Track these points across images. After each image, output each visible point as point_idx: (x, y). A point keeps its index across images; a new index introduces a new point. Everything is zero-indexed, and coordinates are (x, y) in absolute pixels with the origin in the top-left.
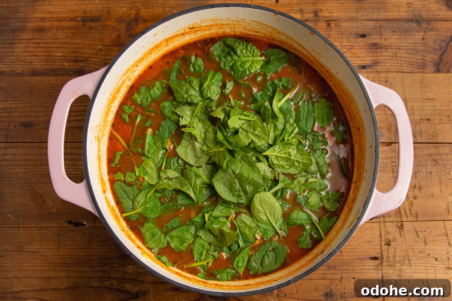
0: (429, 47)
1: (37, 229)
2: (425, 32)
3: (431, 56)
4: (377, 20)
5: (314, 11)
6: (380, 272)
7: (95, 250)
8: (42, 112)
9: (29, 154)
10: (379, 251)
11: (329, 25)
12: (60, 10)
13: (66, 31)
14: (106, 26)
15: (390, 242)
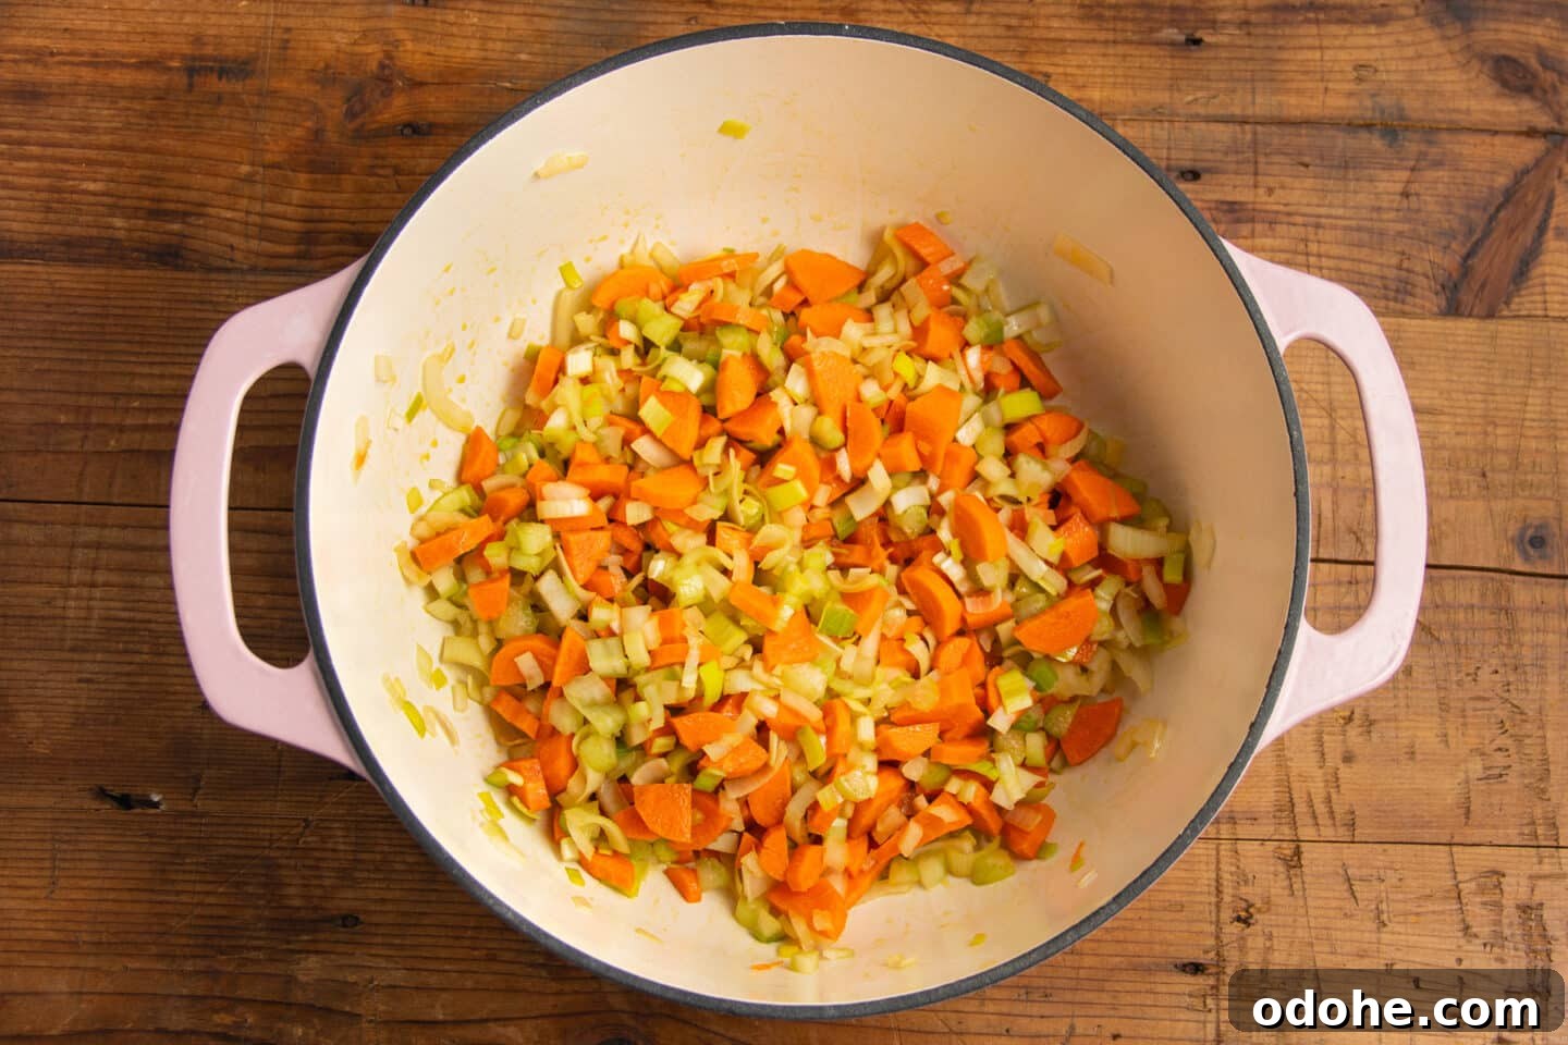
0: (1424, 225)
2: (1413, 169)
3: (1431, 254)
4: (1243, 122)
6: (1212, 1017)
7: (184, 898)
8: (20, 390)
10: (1211, 942)
12: (105, 26)
13: (122, 103)
14: (274, 93)
15: (1252, 910)
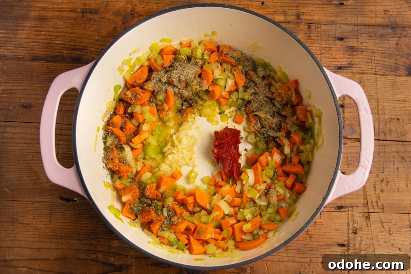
0: (402, 52)
1: (31, 203)
2: (399, 37)
3: (404, 60)
4: (355, 25)
5: (296, 14)
7: (83, 225)
8: (40, 95)
9: (26, 133)
10: (346, 238)
11: (309, 27)
12: (61, 1)
13: (66, 21)
14: (104, 18)
15: (357, 230)
